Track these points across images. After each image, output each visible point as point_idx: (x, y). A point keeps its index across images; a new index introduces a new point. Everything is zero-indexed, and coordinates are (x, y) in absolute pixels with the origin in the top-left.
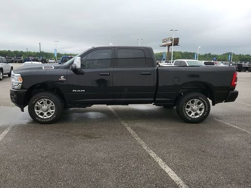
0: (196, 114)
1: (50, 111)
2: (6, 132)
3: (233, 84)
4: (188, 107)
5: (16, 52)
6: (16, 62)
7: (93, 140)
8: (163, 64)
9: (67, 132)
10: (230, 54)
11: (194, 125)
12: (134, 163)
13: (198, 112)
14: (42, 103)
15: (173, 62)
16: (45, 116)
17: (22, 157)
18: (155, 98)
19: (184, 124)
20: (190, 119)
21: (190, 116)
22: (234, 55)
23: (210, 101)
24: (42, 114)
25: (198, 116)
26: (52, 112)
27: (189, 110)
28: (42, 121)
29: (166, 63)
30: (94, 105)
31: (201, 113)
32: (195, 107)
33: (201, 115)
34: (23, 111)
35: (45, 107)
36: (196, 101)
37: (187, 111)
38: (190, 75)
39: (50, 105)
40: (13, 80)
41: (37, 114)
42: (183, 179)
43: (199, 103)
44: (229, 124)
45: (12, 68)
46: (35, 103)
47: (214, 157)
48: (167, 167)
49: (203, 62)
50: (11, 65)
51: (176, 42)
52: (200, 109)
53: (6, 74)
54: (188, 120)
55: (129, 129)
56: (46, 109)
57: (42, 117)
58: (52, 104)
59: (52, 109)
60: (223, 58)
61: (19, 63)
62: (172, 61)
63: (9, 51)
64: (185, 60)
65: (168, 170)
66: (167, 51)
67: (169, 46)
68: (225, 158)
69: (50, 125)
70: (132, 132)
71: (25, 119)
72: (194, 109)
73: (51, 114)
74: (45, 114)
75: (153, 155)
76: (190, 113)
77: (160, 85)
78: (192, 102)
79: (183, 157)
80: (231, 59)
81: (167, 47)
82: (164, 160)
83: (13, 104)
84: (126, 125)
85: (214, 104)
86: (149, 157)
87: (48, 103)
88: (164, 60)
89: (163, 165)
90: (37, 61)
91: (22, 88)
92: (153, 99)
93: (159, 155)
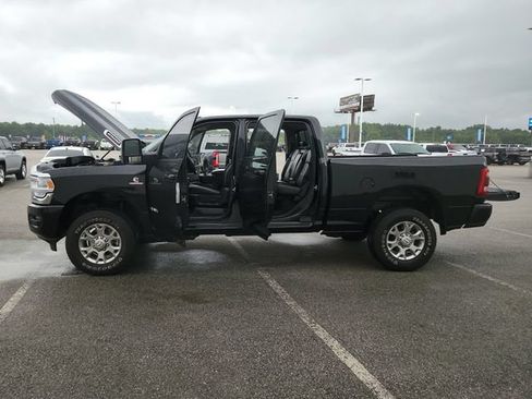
0: (409, 253)
1: (111, 248)
2: (20, 293)
3: (480, 191)
4: (392, 238)
5: (29, 126)
6: (30, 148)
7: (201, 306)
8: (342, 150)
9: (146, 292)
10: (481, 127)
11: (403, 274)
12: (284, 350)
13: (413, 247)
14: (94, 233)
15: (362, 145)
16: (101, 260)
17: (58, 342)
18: (324, 221)
19: (384, 273)
20: (396, 262)
21: (396, 256)
22: (489, 129)
23: (437, 226)
24: (94, 256)
25: (412, 257)
26: (116, 251)
27: (394, 243)
28: (94, 268)
29: (348, 149)
30: (201, 236)
31: (418, 250)
32: (406, 238)
33: (417, 254)
34: (54, 248)
35: (100, 241)
36: (408, 225)
37: (390, 245)
38: (397, 173)
39: (111, 237)
40: (34, 186)
41: (85, 256)
42: (381, 380)
43: (414, 231)
44: (474, 272)
45: (24, 159)
46: (80, 233)
47: (444, 336)
48: (350, 357)
49: (425, 145)
50: (22, 153)
51: (368, 103)
52: (417, 243)
53: (10, 173)
54: (392, 263)
55: (273, 283)
56: (103, 244)
57: (94, 261)
58: (115, 235)
59: (115, 245)
60: (466, 137)
61: (36, 148)
62: (360, 143)
63: (14, 123)
64: (388, 142)
65: (351, 362)
66: (349, 122)
67: (355, 110)
68: (465, 337)
69: (111, 279)
70: (279, 289)
71: (59, 267)
72: (404, 243)
73: (112, 256)
74: (101, 255)
75: (322, 333)
76: (396, 250)
77: (334, 193)
78: (401, 228)
79: (382, 336)
80: (482, 139)
81: (349, 115)
82: (344, 344)
83: (35, 235)
84: (266, 276)
85: (443, 233)
86: (315, 337)
87: (107, 231)
88: (344, 141)
89: (340, 352)
90: (75, 144)
91: (53, 201)
92: (320, 223)
93: (332, 333)
